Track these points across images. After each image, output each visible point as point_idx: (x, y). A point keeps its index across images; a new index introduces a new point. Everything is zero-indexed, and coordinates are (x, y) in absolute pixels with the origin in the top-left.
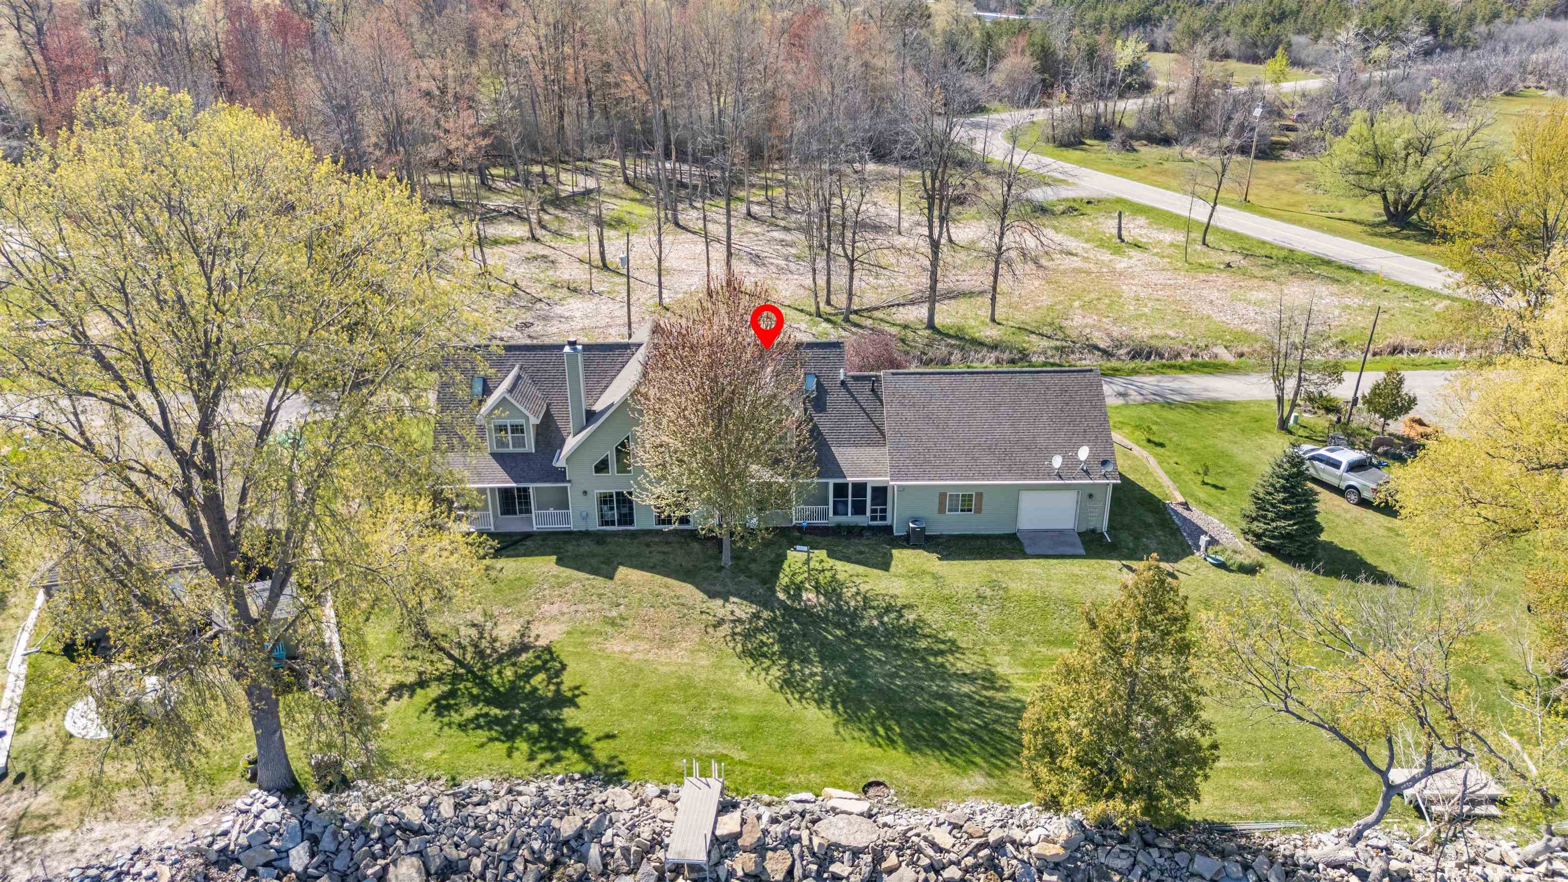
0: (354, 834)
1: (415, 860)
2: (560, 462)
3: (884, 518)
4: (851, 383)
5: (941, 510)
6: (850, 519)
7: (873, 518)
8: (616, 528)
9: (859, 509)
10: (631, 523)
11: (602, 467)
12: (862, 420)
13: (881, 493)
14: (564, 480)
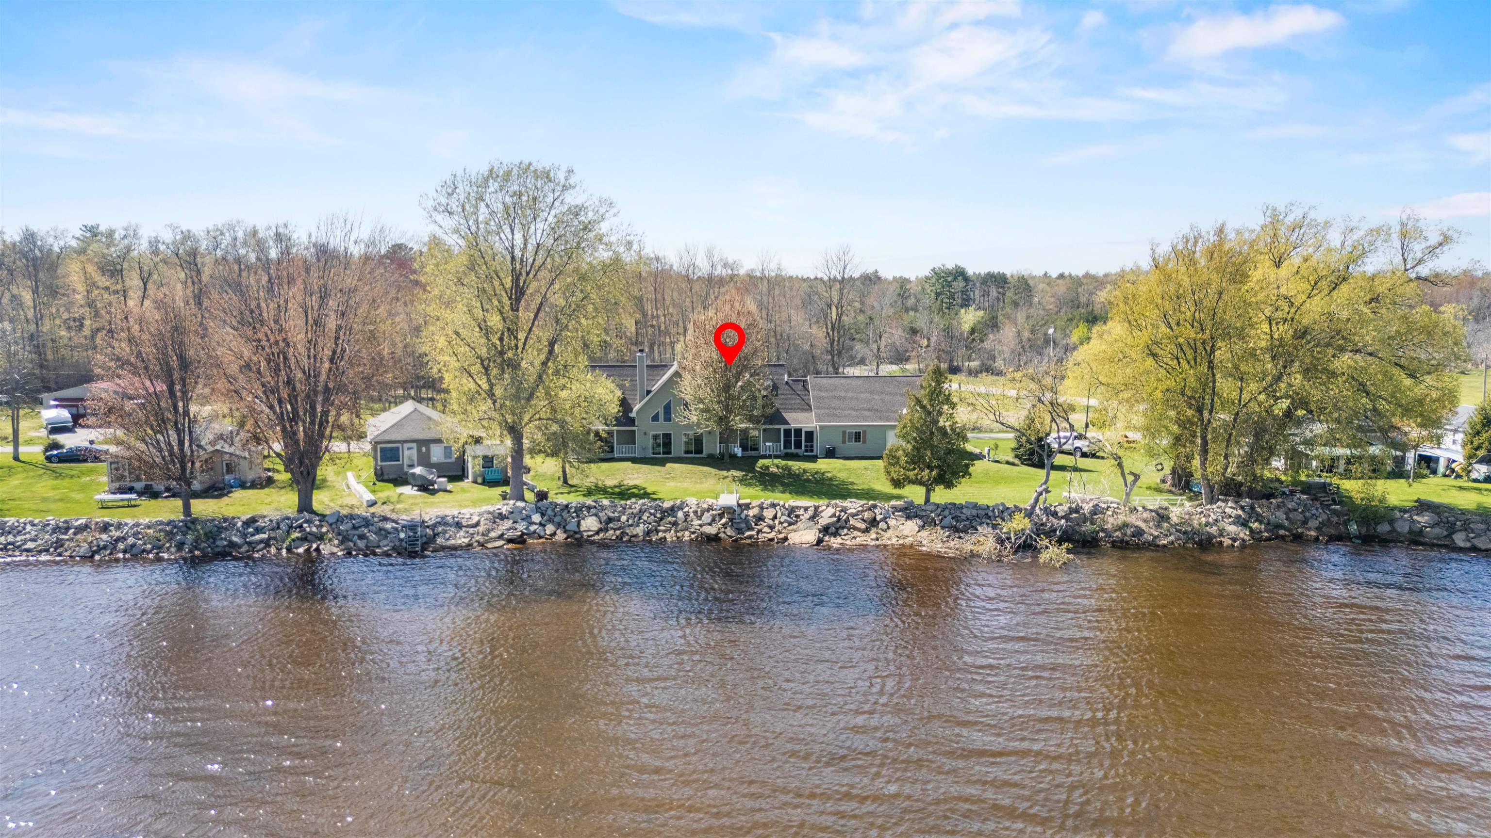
0: (562, 510)
1: (594, 518)
2: (633, 415)
3: (812, 451)
4: (791, 383)
5: (844, 442)
6: (793, 450)
7: (806, 451)
8: (661, 456)
9: (798, 445)
10: (670, 453)
11: (655, 418)
12: (798, 400)
13: (810, 435)
14: (634, 425)
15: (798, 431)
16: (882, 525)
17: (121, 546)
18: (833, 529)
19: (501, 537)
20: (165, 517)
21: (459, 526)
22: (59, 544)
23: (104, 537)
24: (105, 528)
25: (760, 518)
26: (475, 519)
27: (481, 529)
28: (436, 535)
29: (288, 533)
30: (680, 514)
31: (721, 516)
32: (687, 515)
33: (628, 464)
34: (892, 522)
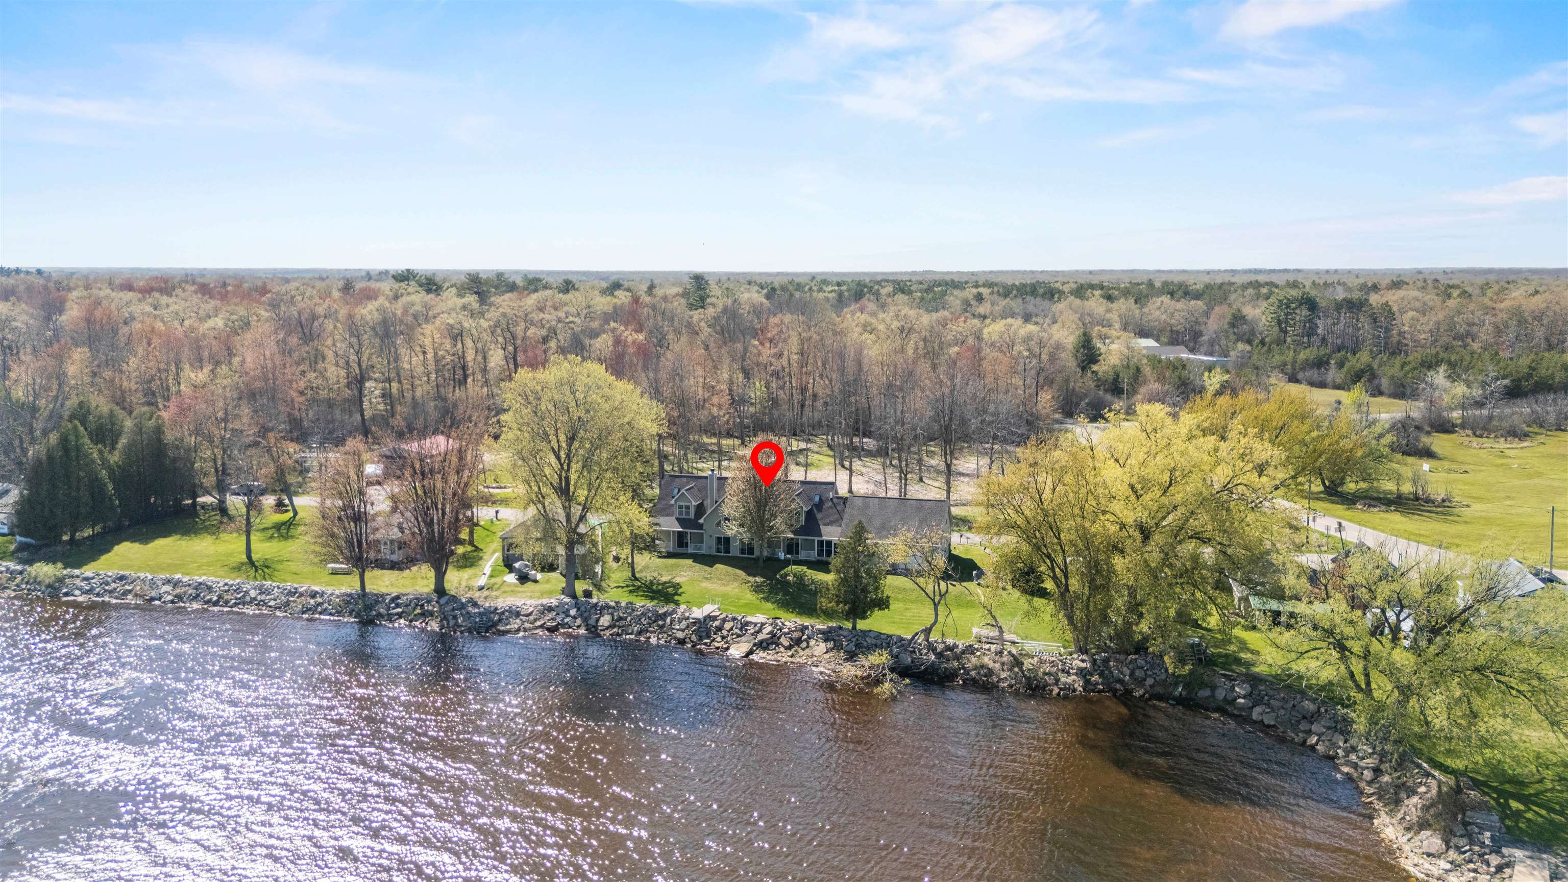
2: (701, 520)
4: (835, 500)
6: (824, 558)
9: (828, 554)
10: (729, 552)
12: (837, 515)
14: (702, 529)
15: (829, 543)
16: (804, 645)
17: (319, 609)
18: (764, 644)
19: (542, 626)
20: (345, 589)
21: (518, 614)
22: (287, 604)
23: (312, 601)
24: (314, 595)
25: (719, 629)
26: (531, 609)
27: (531, 618)
28: (500, 620)
29: (414, 609)
30: (668, 620)
31: (694, 623)
32: (672, 621)
33: (689, 562)
34: (812, 642)
